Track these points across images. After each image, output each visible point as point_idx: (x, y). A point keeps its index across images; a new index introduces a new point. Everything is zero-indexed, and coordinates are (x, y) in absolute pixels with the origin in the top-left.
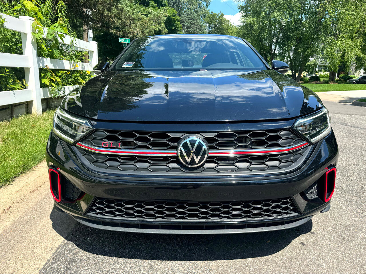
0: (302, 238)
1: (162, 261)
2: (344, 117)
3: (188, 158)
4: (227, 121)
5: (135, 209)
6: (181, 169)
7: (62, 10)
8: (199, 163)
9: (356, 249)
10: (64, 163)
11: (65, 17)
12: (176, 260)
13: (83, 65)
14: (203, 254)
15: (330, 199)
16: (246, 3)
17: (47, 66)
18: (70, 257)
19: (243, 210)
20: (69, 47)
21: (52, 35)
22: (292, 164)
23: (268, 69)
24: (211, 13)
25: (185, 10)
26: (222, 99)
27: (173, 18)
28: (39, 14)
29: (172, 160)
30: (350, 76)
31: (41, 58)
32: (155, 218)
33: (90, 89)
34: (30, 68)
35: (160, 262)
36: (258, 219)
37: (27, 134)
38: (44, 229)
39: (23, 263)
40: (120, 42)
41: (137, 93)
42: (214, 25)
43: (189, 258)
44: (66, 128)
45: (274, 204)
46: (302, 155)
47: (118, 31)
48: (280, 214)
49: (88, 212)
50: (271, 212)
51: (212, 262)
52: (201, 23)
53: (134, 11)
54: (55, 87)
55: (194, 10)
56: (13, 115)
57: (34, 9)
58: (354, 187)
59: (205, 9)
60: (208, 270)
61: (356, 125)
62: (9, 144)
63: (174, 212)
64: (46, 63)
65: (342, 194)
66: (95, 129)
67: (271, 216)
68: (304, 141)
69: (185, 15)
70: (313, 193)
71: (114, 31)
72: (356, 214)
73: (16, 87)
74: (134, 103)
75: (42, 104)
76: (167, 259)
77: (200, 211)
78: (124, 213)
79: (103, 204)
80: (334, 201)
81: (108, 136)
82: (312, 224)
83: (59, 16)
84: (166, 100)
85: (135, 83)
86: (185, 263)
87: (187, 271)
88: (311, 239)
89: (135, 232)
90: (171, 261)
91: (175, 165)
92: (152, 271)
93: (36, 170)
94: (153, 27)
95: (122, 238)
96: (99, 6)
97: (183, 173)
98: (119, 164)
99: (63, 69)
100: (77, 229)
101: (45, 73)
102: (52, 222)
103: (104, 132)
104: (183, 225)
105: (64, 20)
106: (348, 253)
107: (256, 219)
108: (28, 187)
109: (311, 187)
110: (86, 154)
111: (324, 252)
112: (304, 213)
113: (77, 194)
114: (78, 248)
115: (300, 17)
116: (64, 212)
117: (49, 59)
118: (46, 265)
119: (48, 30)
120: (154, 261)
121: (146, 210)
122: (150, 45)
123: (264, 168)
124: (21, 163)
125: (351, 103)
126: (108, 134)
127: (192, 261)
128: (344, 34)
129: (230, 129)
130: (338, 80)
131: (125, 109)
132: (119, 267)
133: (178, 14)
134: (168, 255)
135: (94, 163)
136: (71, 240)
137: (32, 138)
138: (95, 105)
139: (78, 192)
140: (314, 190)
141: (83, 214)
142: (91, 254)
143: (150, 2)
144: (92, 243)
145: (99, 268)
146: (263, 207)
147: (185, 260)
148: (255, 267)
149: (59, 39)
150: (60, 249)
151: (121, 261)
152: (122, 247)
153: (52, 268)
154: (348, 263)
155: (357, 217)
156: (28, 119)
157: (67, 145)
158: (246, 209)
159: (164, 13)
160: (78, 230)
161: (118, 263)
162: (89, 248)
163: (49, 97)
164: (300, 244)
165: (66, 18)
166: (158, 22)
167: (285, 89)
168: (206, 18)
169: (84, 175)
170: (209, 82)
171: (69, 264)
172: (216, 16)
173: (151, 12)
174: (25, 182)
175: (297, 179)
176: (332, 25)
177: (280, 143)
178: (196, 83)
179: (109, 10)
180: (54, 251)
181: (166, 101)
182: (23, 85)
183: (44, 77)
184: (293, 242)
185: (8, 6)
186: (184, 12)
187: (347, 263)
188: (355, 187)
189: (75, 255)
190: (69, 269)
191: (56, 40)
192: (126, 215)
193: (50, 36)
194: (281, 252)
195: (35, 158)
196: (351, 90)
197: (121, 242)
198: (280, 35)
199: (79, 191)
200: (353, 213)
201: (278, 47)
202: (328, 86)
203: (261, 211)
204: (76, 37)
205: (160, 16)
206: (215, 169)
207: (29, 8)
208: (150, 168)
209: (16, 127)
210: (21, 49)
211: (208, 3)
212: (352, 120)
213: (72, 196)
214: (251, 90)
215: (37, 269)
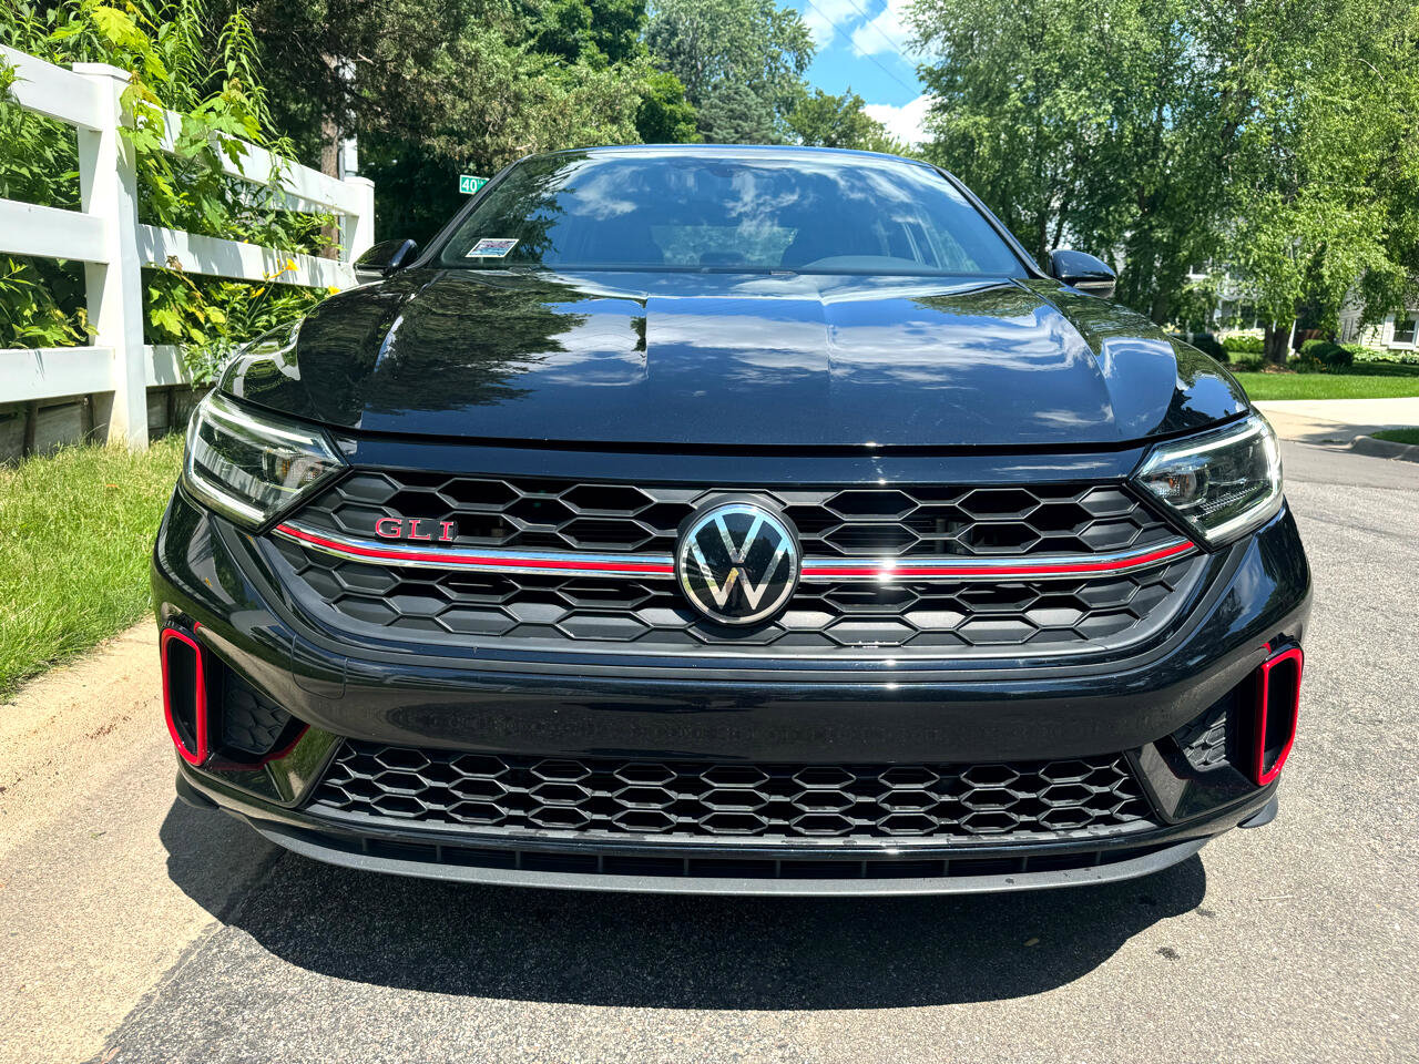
0: (1166, 930)
1: (604, 1008)
2: (1321, 493)
3: (721, 589)
4: (872, 445)
5: (501, 791)
6: (690, 630)
7: (240, 50)
8: (763, 605)
9: (1380, 977)
10: (228, 610)
11: (252, 75)
12: (659, 1007)
13: (314, 267)
14: (769, 986)
15: (1279, 775)
16: (948, 56)
17: (172, 259)
18: (235, 987)
19: (934, 802)
20: (263, 194)
21: (199, 144)
22: (1130, 624)
23: (1033, 275)
24: (814, 96)
25: (714, 80)
26: (853, 375)
27: (667, 107)
28: (153, 59)
29: (653, 593)
30: (1344, 347)
31: (150, 227)
32: (583, 829)
33: (333, 329)
34: (106, 265)
35: (596, 1010)
36: (995, 839)
37: (86, 518)
38: (136, 881)
39: (42, 1009)
40: (461, 191)
41: (521, 346)
42: (825, 139)
43: (713, 998)
44: (238, 477)
45: (1057, 780)
46: (1171, 590)
47: (454, 142)
48: (1082, 824)
49: (312, 802)
50: (1047, 813)
51: (808, 1017)
52: (777, 133)
53: (521, 70)
54: (202, 343)
55: (751, 81)
56: (33, 445)
57: (133, 42)
58: (1365, 746)
59: (794, 81)
60: (790, 1045)
61: (1369, 521)
62: (9, 552)
63: (659, 806)
64: (170, 251)
65: (1321, 770)
66: (351, 468)
67: (1045, 830)
68: (1176, 533)
69: (717, 101)
70: (1211, 746)
71: (438, 144)
72: (1376, 844)
73: (48, 336)
74: (508, 381)
75: (148, 408)
76: (625, 1000)
77: (763, 801)
78: (457, 805)
79: (374, 769)
81: (401, 493)
82: (1204, 881)
83: (226, 73)
84: (642, 370)
85: (516, 313)
86: (697, 1016)
88: (1202, 937)
89: (499, 882)
91: (668, 617)
92: (564, 1046)
93: (112, 652)
94: (592, 131)
95: (448, 920)
96: (385, 43)
97: (697, 649)
98: (441, 605)
99: (236, 276)
100: (265, 880)
101: (166, 287)
102: (167, 855)
103: (386, 480)
104: (691, 857)
105: (248, 90)
106: (1348, 989)
107: (985, 839)
108: (80, 715)
109: (1203, 723)
110: (310, 568)
111: (1252, 985)
112: (1177, 821)
113: (269, 732)
114: (267, 951)
115: (1154, 117)
116: (217, 806)
117: (182, 235)
118: (134, 1018)
119: (183, 120)
120: (571, 1006)
121: (547, 796)
122: (573, 191)
123: (1022, 632)
124: (56, 624)
125: (1348, 446)
126: (403, 486)
127: (725, 1012)
128: (1320, 184)
129: (884, 477)
130: (1296, 362)
131: (474, 400)
132: (429, 1027)
133: (686, 94)
134: (630, 987)
135: (344, 603)
136: (240, 924)
137: (105, 534)
138: (350, 387)
139: (275, 722)
140: (1215, 734)
141: (294, 809)
142: (318, 975)
143: (581, 47)
144: (324, 934)
145: (351, 1030)
146: (1012, 792)
147: (699, 1007)
148: (977, 1039)
149: (225, 160)
150: (193, 957)
151: (439, 1005)
152: (446, 952)
153: (158, 1028)
154: (1349, 1028)
155: (1382, 856)
156: (91, 464)
157: (239, 534)
158: (947, 798)
159: (633, 79)
160: (271, 886)
161: (428, 1012)
162: (313, 953)
163: (179, 382)
164: (1159, 952)
165: (257, 84)
166: (609, 112)
167: (1110, 347)
168: (795, 113)
169: (298, 652)
170: (810, 314)
171: (229, 1014)
172: (835, 106)
173: (584, 74)
174: (65, 697)
175: (1147, 684)
176: (1277, 149)
177: (1084, 537)
178: (757, 319)
179: (424, 60)
180: (169, 963)
181: (640, 375)
182: (78, 330)
183: (160, 304)
184: (1130, 944)
185: (33, 27)
186: (710, 88)
187: (1346, 1031)
188: (1371, 747)
189: (254, 977)
190: (228, 1031)
191: (215, 163)
192: (464, 815)
193: (191, 145)
194: (1082, 983)
195: (112, 609)
196: (1346, 397)
197: (441, 931)
198: (1078, 183)
199: (276, 719)
200: (1363, 842)
201: (1070, 229)
202: (1260, 380)
203: (1007, 806)
204: (292, 154)
205: (618, 90)
206: (825, 632)
207: (114, 37)
208: (568, 627)
209: (43, 489)
210: (74, 193)
211: (802, 58)
212: (1354, 505)
213: (252, 743)
214: (969, 346)
215: (99, 1031)
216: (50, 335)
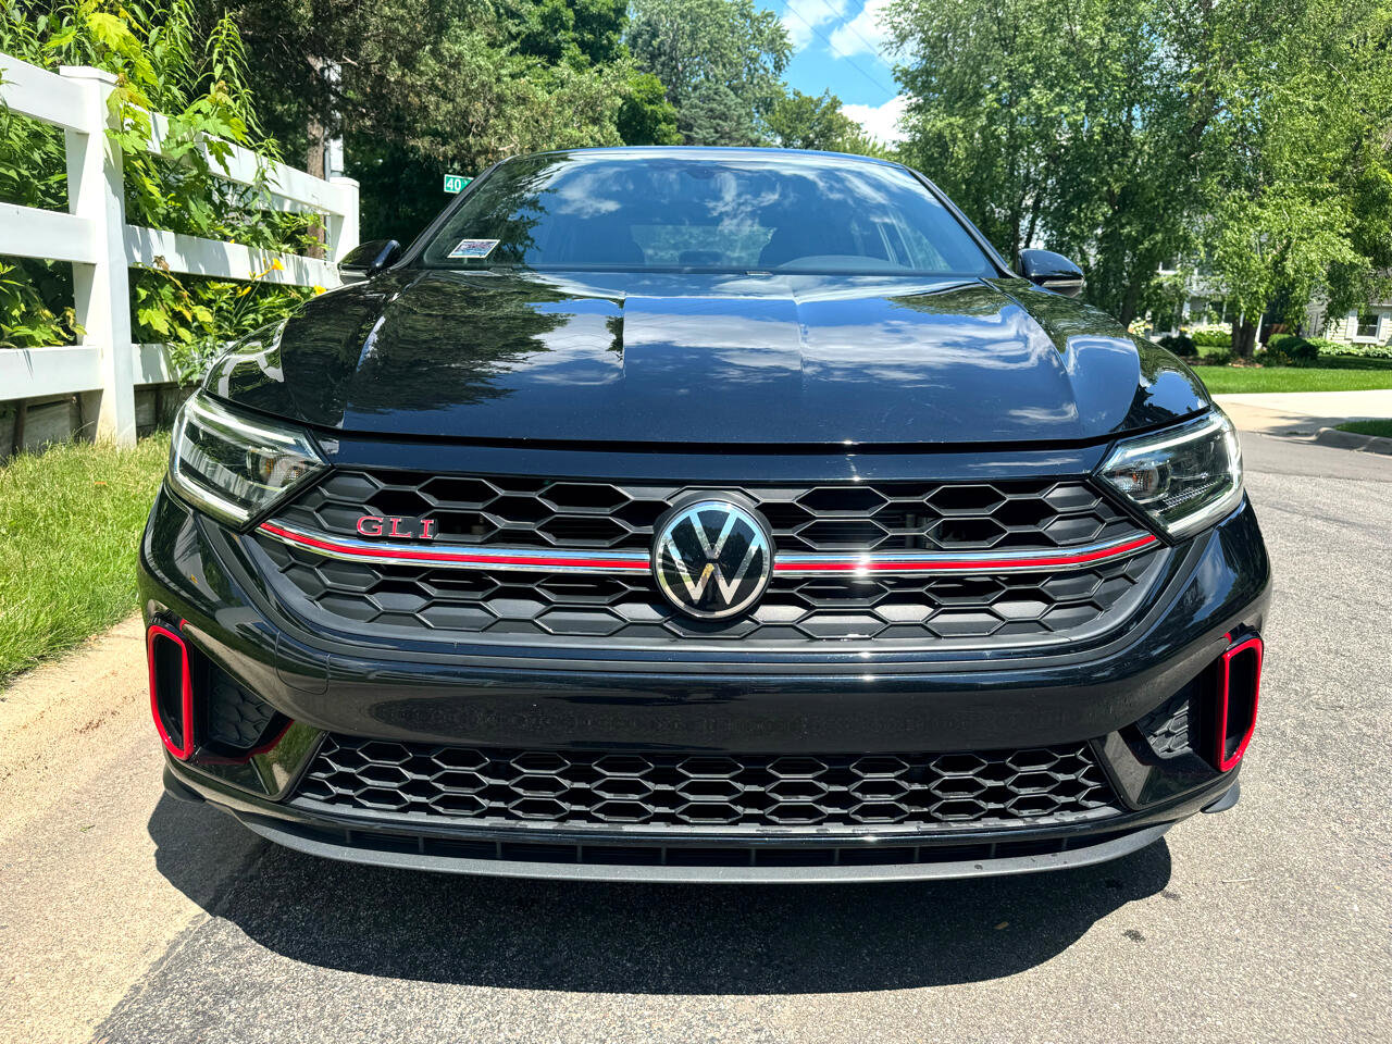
0: (1132, 913)
1: (584, 994)
2: (1287, 484)
3: (696, 584)
4: (848, 442)
5: (482, 783)
6: (665, 625)
7: (228, 54)
8: (736, 601)
9: (1339, 957)
10: (213, 607)
11: (239, 78)
12: (640, 992)
13: (300, 265)
14: (746, 971)
15: (1240, 761)
16: (923, 58)
17: (159, 260)
18: (222, 977)
19: (905, 790)
20: (249, 194)
21: (185, 146)
22: (1094, 616)
23: (1002, 275)
24: (792, 97)
25: (694, 81)
27: (648, 108)
28: (144, 63)
29: (630, 588)
30: (1309, 340)
31: (137, 227)
32: (562, 820)
33: (319, 329)
34: (94, 265)
35: (576, 996)
36: (965, 826)
37: (74, 515)
38: (124, 873)
39: (31, 1001)
40: (445, 190)
41: (505, 346)
42: (803, 140)
44: (223, 475)
45: (1024, 769)
46: (1134, 583)
47: (438, 143)
48: (1049, 811)
49: (297, 795)
50: (1014, 801)
52: (756, 133)
53: (503, 72)
54: (189, 341)
55: (730, 82)
56: (21, 443)
58: (1327, 731)
59: (772, 82)
60: (767, 1029)
61: (1332, 512)
63: (637, 797)
64: (157, 251)
65: (1284, 755)
66: (333, 467)
67: (1013, 816)
68: (1138, 527)
69: (697, 101)
70: (1174, 734)
71: (423, 144)
72: (1336, 827)
73: (36, 336)
74: (491, 380)
75: (136, 406)
76: (605, 986)
77: (738, 791)
78: (438, 797)
79: (357, 762)
80: (1255, 779)
81: (383, 492)
82: (1170, 865)
83: (214, 76)
84: (617, 370)
85: (499, 313)
86: (675, 1001)
87: (684, 1034)
88: (1166, 919)
89: (480, 872)
90: (621, 995)
91: (644, 611)
92: (545, 1032)
93: (100, 647)
94: (573, 132)
95: (431, 909)
96: (369, 46)
97: (673, 643)
98: (422, 602)
99: (223, 275)
100: (252, 872)
101: (154, 286)
102: (154, 847)
103: (367, 479)
104: (668, 846)
105: (234, 92)
106: (1308, 969)
107: (954, 826)
108: (69, 710)
109: (1166, 711)
110: (293, 566)
111: (1216, 966)
112: (1141, 807)
113: (255, 727)
114: (253, 942)
115: (1124, 116)
116: (204, 799)
117: (169, 235)
118: (123, 1008)
119: (170, 123)
120: (552, 993)
121: (526, 788)
122: (555, 191)
123: (989, 625)
124: (45, 620)
125: (1313, 438)
126: (384, 485)
128: (1285, 182)
129: (858, 474)
130: (1262, 355)
131: (457, 400)
132: (412, 1015)
133: (667, 95)
134: (610, 973)
135: (326, 600)
136: (227, 915)
137: (94, 531)
138: (332, 387)
139: (259, 716)
140: (1178, 722)
141: (279, 802)
142: (304, 965)
143: (563, 48)
144: (310, 924)
145: (336, 1018)
146: (980, 780)
147: (677, 992)
148: (948, 1021)
149: (211, 161)
150: (180, 948)
151: (423, 993)
152: (429, 940)
153: (146, 1018)
154: (1308, 1007)
155: (1342, 839)
156: (79, 462)
157: (223, 532)
158: (917, 787)
159: (614, 81)
160: (258, 877)
161: (412, 1000)
162: (298, 942)
163: (166, 380)
164: (1125, 935)
165: (243, 86)
166: (590, 113)
167: (1074, 346)
168: (774, 113)
169: (282, 648)
170: (785, 314)
171: (216, 1003)
172: (813, 107)
173: (565, 76)
174: (54, 693)
175: (1111, 673)
177: (1050, 532)
179: (408, 62)
180: (157, 954)
181: (615, 375)
182: (67, 329)
183: (147, 303)
184: (1098, 927)
186: (690, 89)
187: (1306, 1009)
188: (1332, 732)
189: (241, 967)
190: (214, 1021)
191: (200, 163)
192: (446, 807)
193: (178, 147)
194: (1050, 965)
195: (101, 605)
196: (1311, 390)
197: (424, 921)
198: (1049, 182)
199: (262, 713)
200: (1324, 826)
201: (1043, 227)
202: (1226, 374)
203: (976, 794)
204: (277, 156)
205: (599, 92)
206: (798, 626)
208: (546, 622)
209: (32, 486)
210: (62, 194)
211: (781, 60)
212: (1318, 495)
213: (238, 737)
214: (946, 345)
215: (88, 1022)
216: (39, 335)
